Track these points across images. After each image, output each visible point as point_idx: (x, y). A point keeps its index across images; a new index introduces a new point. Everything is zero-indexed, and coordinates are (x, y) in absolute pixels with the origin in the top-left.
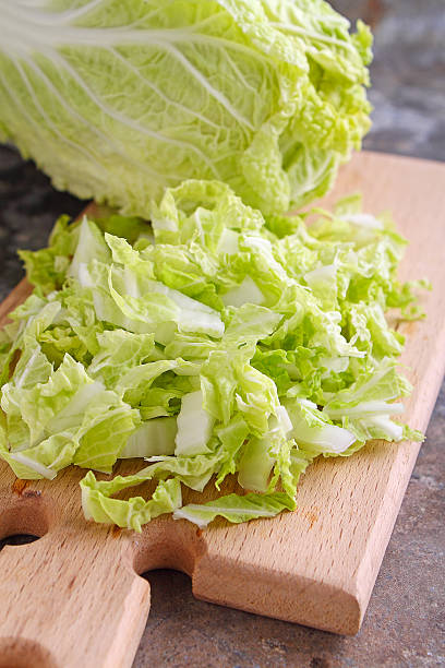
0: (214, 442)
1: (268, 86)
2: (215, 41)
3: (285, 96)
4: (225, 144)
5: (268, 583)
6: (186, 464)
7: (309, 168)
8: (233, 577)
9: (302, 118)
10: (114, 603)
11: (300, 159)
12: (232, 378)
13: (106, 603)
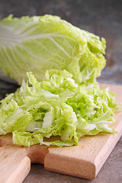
0: (54, 124)
1: (76, 47)
2: (62, 36)
3: (80, 49)
4: (64, 63)
5: (67, 161)
6: (45, 130)
7: (88, 72)
8: (57, 160)
9: (85, 57)
10: (18, 161)
11: (85, 69)
12: (60, 107)
13: (16, 161)
